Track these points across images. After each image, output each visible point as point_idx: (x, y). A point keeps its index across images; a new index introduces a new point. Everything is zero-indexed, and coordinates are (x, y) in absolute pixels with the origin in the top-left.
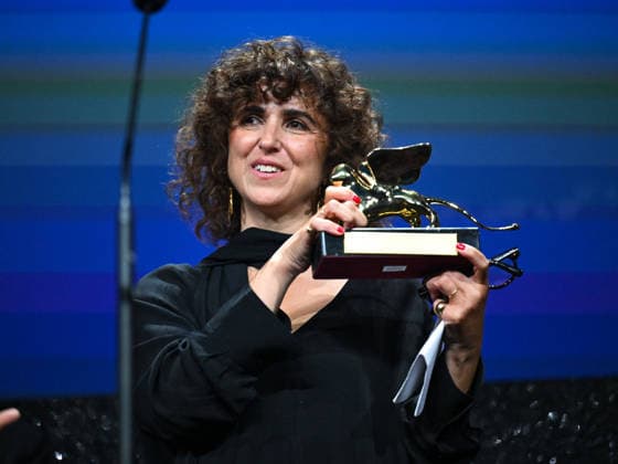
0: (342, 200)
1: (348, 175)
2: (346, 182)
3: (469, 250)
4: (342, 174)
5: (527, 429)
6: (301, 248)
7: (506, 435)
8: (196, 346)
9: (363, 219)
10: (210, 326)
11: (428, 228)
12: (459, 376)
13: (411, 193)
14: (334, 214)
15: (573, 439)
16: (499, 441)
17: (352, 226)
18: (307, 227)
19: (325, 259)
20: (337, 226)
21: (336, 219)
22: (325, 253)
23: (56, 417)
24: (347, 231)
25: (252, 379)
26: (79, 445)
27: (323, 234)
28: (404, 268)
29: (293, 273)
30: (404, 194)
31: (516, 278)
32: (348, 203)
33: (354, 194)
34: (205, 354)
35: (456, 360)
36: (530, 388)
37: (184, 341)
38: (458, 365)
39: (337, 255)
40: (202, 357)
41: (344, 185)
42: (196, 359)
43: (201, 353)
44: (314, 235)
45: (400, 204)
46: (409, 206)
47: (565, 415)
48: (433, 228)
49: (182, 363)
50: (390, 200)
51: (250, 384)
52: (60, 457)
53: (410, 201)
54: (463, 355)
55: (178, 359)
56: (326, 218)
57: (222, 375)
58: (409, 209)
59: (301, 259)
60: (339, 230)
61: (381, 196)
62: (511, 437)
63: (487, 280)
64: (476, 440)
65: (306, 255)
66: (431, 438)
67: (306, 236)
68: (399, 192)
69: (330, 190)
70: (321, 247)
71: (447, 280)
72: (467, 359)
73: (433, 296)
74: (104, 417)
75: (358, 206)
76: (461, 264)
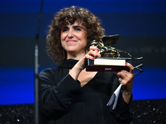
0: (94, 50)
1: (96, 43)
2: (95, 45)
3: (129, 64)
4: (94, 43)
5: (147, 113)
6: (83, 63)
7: (141, 115)
8: (55, 90)
9: (100, 55)
10: (58, 84)
11: (118, 58)
12: (126, 99)
13: (113, 48)
14: (92, 54)
15: (160, 116)
16: (139, 116)
17: (97, 57)
18: (84, 57)
19: (89, 66)
20: (92, 57)
21: (92, 55)
22: (89, 65)
23: (17, 109)
24: (95, 58)
25: (70, 99)
26: (24, 117)
27: (88, 59)
28: (111, 69)
29: (81, 70)
30: (111, 49)
31: (142, 72)
32: (95, 51)
33: (98, 48)
34: (57, 92)
35: (125, 94)
36: (148, 102)
37: (51, 89)
38: (125, 96)
39: (92, 65)
40: (56, 93)
41: (95, 46)
42: (54, 93)
43: (56, 92)
44: (86, 59)
45: (110, 51)
46: (113, 52)
47: (158, 109)
48: (119, 58)
49: (51, 95)
50: (107, 50)
51: (70, 100)
52: (18, 121)
53: (113, 51)
54: (127, 93)
55: (50, 94)
56: (90, 55)
57: (61, 98)
58: (113, 53)
59: (83, 66)
60: (93, 58)
61: (105, 49)
62: (143, 115)
63: (134, 73)
64: (132, 116)
65: (84, 65)
66: (118, 116)
67: (84, 60)
68: (110, 48)
69: (91, 47)
70: (88, 63)
71: (123, 73)
72: (128, 94)
73: (119, 77)
74: (31, 110)
75: (98, 52)
76: (126, 68)
